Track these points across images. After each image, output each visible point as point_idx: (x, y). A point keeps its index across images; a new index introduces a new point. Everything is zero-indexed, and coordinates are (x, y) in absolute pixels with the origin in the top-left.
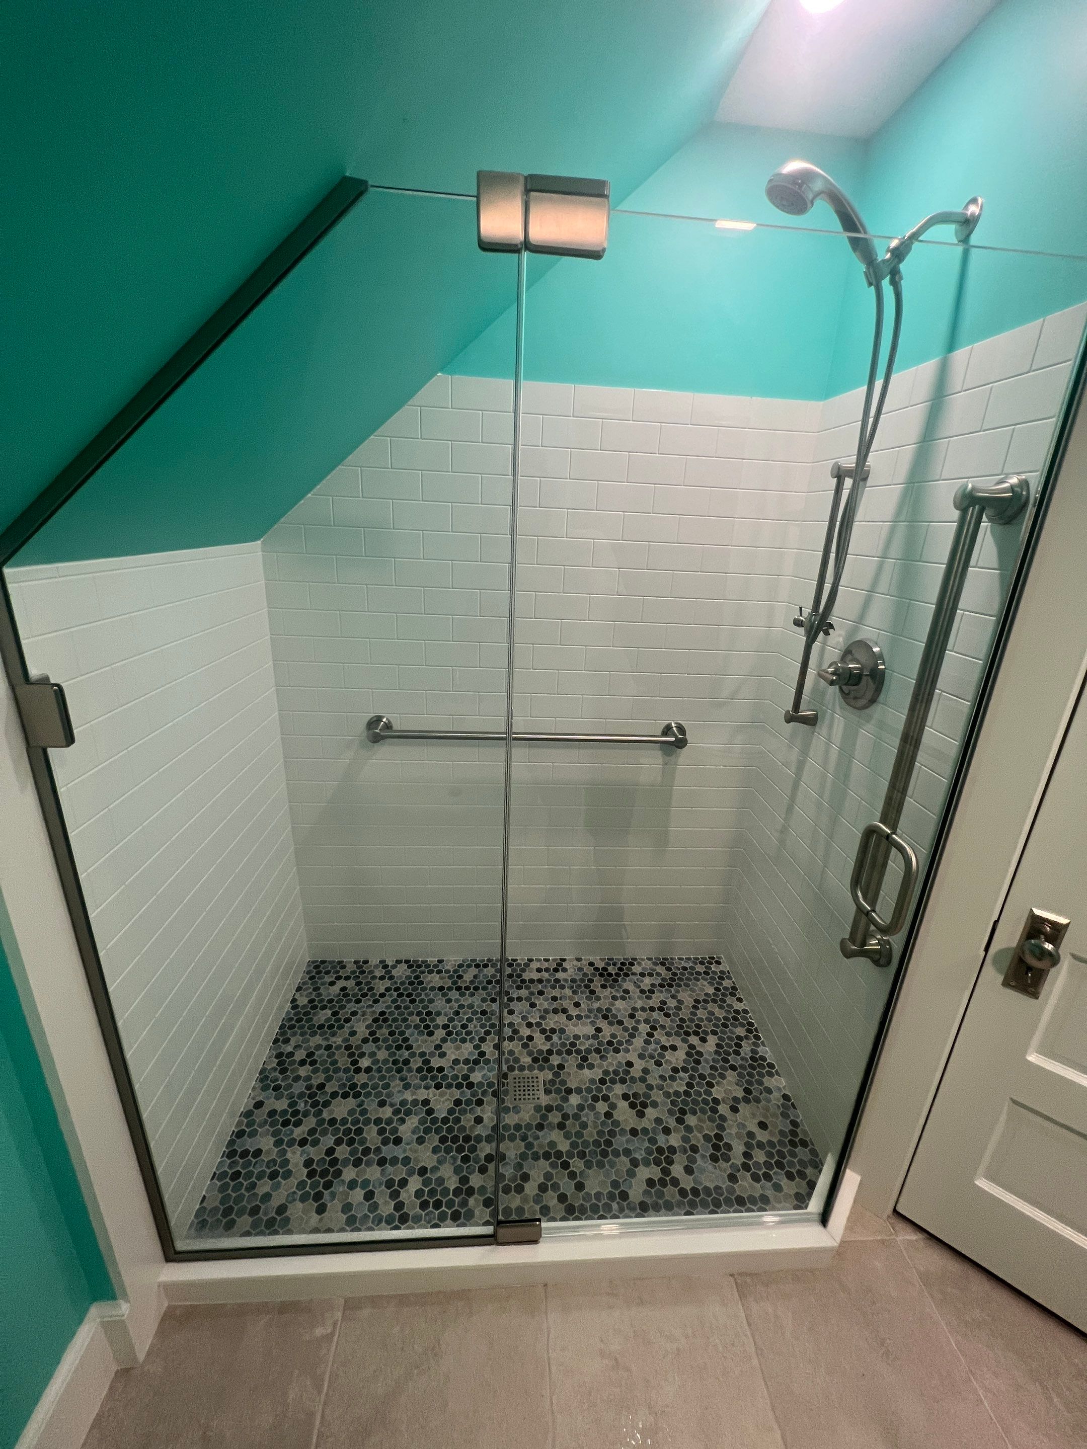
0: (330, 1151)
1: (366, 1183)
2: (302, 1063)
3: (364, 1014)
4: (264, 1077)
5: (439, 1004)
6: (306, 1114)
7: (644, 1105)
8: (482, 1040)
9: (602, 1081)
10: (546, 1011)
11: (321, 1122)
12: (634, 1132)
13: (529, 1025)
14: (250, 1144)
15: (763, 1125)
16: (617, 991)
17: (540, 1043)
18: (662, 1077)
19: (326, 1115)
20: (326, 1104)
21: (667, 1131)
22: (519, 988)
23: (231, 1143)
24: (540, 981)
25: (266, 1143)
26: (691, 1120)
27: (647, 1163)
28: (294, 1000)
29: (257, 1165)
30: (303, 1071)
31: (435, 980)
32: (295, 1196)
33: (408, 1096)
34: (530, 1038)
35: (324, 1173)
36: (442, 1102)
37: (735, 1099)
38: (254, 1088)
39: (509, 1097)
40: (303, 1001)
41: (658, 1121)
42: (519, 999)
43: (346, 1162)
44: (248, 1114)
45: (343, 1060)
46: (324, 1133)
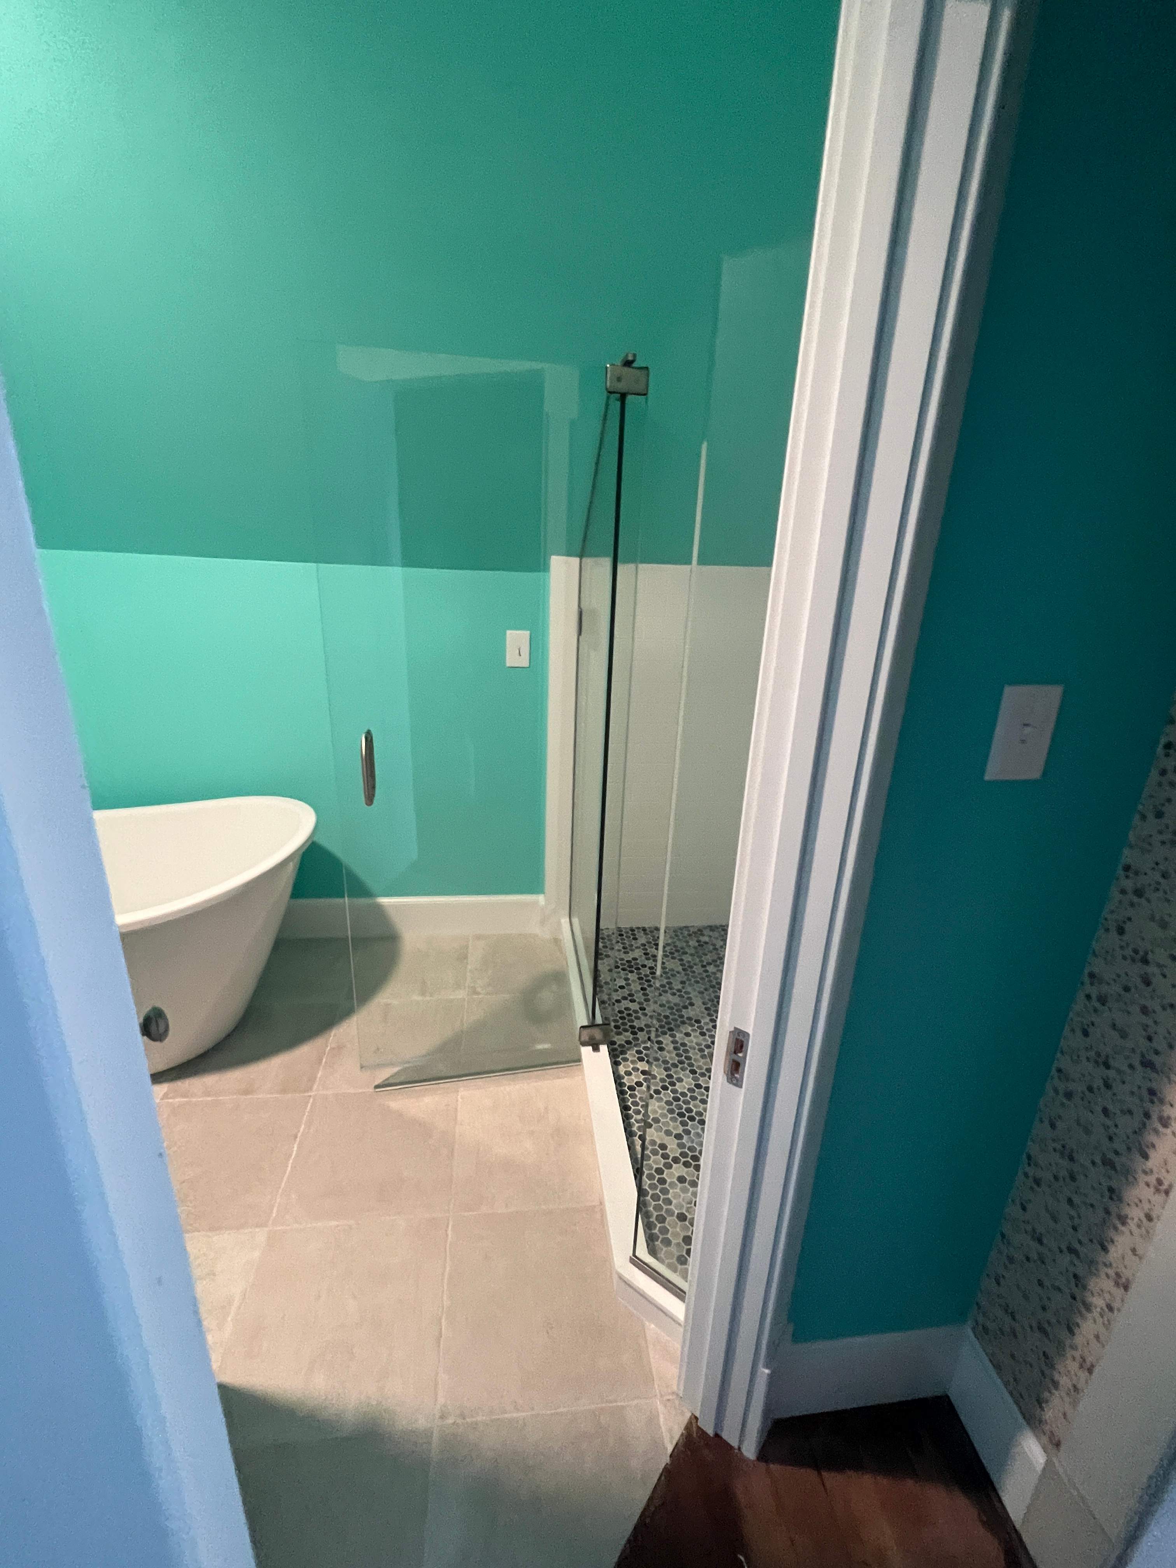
0: (644, 966)
1: (628, 985)
14: (639, 934)
23: (638, 928)
29: (629, 941)
35: (631, 967)
44: (657, 929)
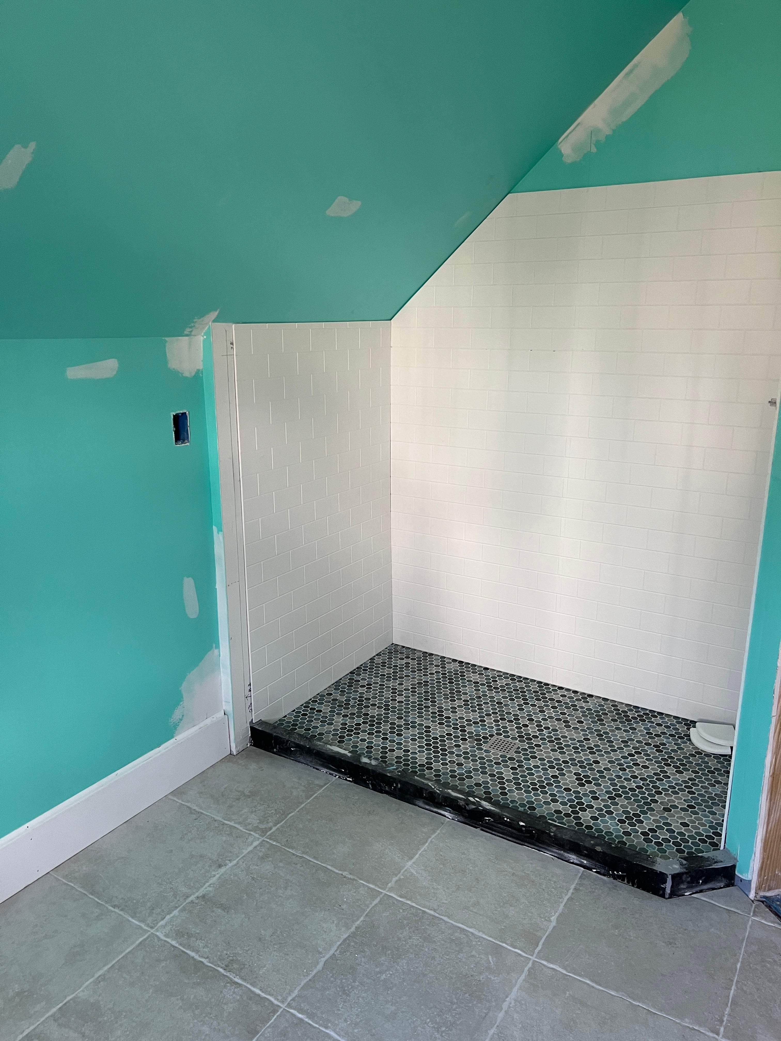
2: (363, 686)
3: (414, 678)
4: (337, 685)
5: (469, 690)
6: (353, 706)
7: (590, 782)
8: (488, 715)
9: (565, 762)
10: (551, 718)
11: (359, 712)
12: (568, 790)
13: (531, 720)
14: (317, 706)
15: (685, 825)
16: (625, 726)
17: (532, 730)
18: (619, 777)
19: (364, 711)
20: (367, 707)
21: (596, 798)
22: (538, 700)
23: (308, 703)
24: (559, 702)
25: (326, 709)
26: (622, 801)
27: (564, 804)
28: (372, 659)
29: (317, 715)
30: (360, 690)
31: (475, 677)
32: (330, 732)
33: (418, 720)
34: (526, 726)
36: (437, 731)
37: (675, 807)
38: (329, 687)
39: (486, 745)
40: (378, 660)
41: (593, 792)
42: (533, 705)
43: (364, 731)
44: (321, 696)
45: (388, 694)
46: (359, 717)
